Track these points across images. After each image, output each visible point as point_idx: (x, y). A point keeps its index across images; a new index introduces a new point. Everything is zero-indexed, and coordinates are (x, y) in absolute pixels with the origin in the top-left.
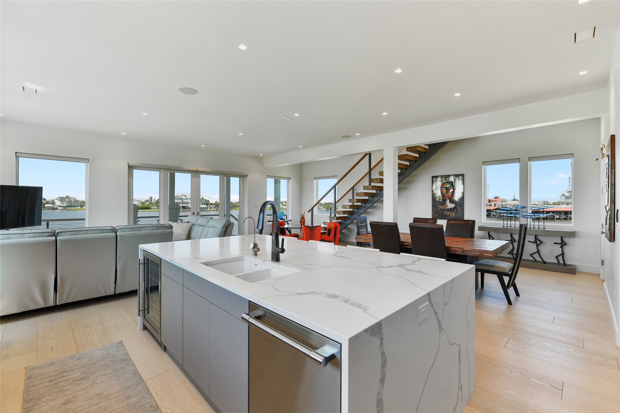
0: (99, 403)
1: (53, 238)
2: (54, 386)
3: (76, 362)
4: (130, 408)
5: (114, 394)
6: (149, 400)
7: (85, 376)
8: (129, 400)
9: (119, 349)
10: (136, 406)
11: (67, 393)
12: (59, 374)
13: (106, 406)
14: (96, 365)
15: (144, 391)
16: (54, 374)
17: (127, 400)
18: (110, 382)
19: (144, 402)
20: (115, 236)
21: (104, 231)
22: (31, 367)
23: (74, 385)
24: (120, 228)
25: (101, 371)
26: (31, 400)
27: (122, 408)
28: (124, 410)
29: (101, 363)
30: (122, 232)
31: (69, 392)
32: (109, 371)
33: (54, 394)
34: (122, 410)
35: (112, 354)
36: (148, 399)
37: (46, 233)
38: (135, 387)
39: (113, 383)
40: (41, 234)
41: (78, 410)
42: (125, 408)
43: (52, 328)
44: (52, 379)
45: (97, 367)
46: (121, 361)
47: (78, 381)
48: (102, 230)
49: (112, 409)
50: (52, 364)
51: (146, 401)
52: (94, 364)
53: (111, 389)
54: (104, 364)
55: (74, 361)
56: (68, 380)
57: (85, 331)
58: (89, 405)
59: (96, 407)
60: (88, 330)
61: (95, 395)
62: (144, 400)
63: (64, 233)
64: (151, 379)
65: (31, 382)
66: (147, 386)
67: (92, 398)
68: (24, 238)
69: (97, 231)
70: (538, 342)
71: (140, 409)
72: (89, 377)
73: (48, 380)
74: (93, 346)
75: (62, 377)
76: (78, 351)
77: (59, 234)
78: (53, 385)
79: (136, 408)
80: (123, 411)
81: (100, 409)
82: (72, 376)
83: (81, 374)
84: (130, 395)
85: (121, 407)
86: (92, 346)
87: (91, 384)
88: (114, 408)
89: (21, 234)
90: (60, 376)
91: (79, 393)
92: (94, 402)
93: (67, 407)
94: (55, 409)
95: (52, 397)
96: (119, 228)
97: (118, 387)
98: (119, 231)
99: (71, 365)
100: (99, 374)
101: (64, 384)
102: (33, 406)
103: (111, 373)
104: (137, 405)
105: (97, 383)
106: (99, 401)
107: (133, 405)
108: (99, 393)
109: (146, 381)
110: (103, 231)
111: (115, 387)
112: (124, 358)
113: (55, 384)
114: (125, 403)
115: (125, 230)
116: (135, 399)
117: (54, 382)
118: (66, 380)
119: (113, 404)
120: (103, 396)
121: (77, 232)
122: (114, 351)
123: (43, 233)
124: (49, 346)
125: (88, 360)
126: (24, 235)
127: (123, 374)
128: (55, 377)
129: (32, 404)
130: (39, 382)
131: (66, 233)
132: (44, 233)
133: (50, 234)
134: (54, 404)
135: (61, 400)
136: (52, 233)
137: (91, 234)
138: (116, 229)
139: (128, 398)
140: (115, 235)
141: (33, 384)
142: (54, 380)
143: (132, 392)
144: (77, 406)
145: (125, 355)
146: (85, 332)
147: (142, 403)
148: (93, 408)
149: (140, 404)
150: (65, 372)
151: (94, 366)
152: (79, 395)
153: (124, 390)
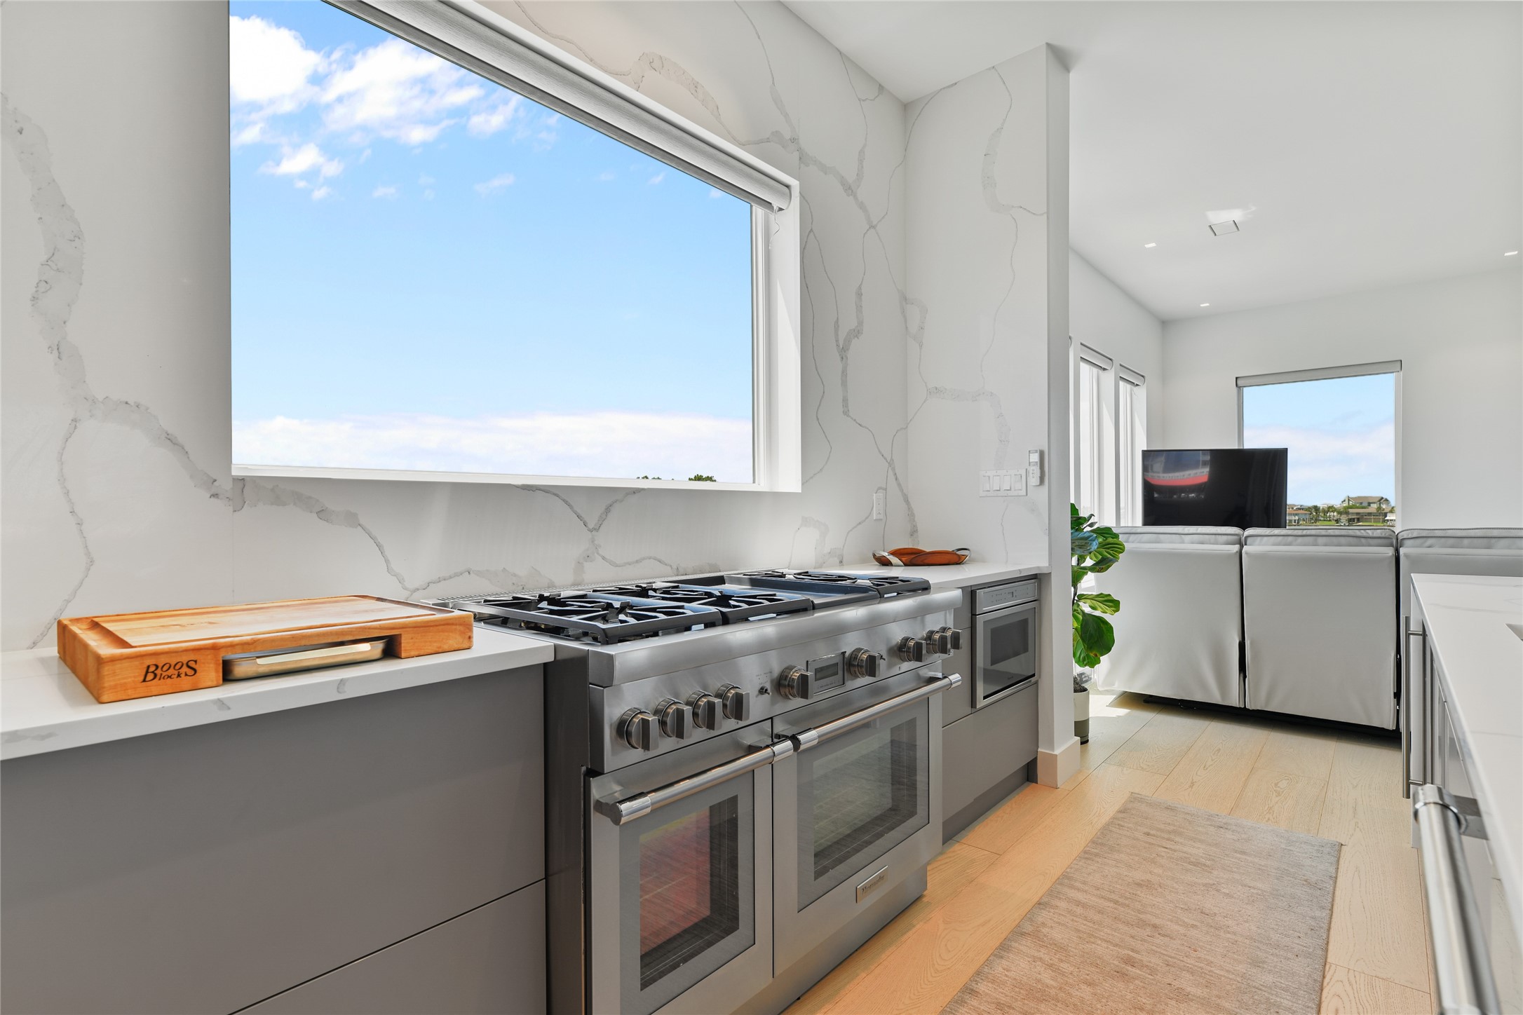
0: (1193, 926)
1: (1236, 548)
2: (1147, 845)
3: (1212, 829)
4: (1243, 986)
5: (1234, 934)
6: (1301, 1006)
7: (1208, 863)
8: (1255, 971)
9: (1319, 855)
10: (1260, 992)
11: (1155, 871)
12: (1169, 832)
13: (1201, 944)
14: (1244, 857)
15: (1304, 980)
16: (1162, 826)
17: (1249, 966)
18: (1244, 906)
19: (1286, 1002)
20: (1391, 557)
21: (1363, 540)
22: (1139, 796)
23: (1177, 864)
24: (1415, 535)
25: (1244, 874)
26: (1102, 844)
27: (1228, 971)
28: (1228, 978)
29: (1256, 860)
30: (1420, 546)
31: (1161, 871)
32: (1259, 885)
33: (1136, 858)
34: (1224, 976)
35: (1296, 856)
36: (1300, 1002)
37: (1223, 536)
38: (1289, 955)
39: (1249, 914)
40: (1213, 536)
41: (1150, 910)
42: (1231, 976)
43: (1219, 750)
44: (1152, 832)
45: (1242, 863)
46: (1305, 883)
47: (1190, 863)
48: (1355, 539)
49: (1207, 957)
50: (1172, 809)
51: (1290, 1004)
52: (1243, 853)
53: (1237, 921)
54: (1260, 865)
55: (1211, 825)
56: (1175, 851)
57: (1276, 785)
58: (1175, 917)
59: (1182, 930)
60: (1283, 784)
61: (1198, 907)
62: (1288, 998)
63: (1259, 538)
64: (1351, 972)
65: (1122, 818)
66: (1324, 977)
67: (1188, 910)
68: (1183, 542)
69: (1343, 540)
71: (1264, 1006)
72: (1213, 871)
73: (1146, 830)
74: (1269, 819)
75: (1168, 840)
76: (1232, 812)
77: (1249, 540)
78: (1146, 843)
79: (1256, 997)
80: (1223, 978)
81: (1186, 938)
82: (1185, 849)
83: (1204, 855)
84: (1264, 962)
85: (1227, 968)
86: (1267, 819)
87: (1205, 885)
88: (1212, 959)
89: (1178, 535)
90: (1166, 836)
91: (1175, 885)
92: (1186, 920)
93: (1139, 892)
94: (1120, 881)
95: (1130, 861)
96: (1410, 536)
97: (1254, 928)
98: (1407, 543)
99: (1200, 829)
100: (1237, 876)
101: (1163, 854)
102: (1097, 855)
103: (1262, 890)
104: (1264, 993)
105: (1218, 891)
106: (1195, 923)
107: (1254, 987)
108: (1207, 912)
109: (1333, 966)
110: (1358, 539)
111: (1247, 922)
112: (1317, 880)
113: (1150, 844)
114: (1241, 968)
115: (1430, 542)
116: (1269, 979)
117: (1150, 840)
118: (1170, 849)
119: (1216, 951)
120: (1211, 921)
121: (1290, 538)
122: (1306, 853)
123: (1217, 536)
124: (1191, 778)
125: (1235, 838)
126: (1183, 536)
127: (1286, 912)
128: (1159, 833)
129: (1098, 851)
130: (1129, 825)
131: (1265, 538)
132: (1220, 536)
133: (1230, 537)
134: (1125, 873)
135: (1139, 876)
136: (1236, 537)
137: (1326, 545)
138: (1400, 537)
139: (1257, 963)
140: (1391, 554)
141: (1122, 823)
142: (1154, 836)
143: (1275, 959)
144: (1154, 902)
145: (1324, 875)
146: (1273, 785)
147: (1278, 1000)
148: (1177, 927)
149: (1274, 997)
150: (1180, 834)
151: (1238, 855)
152: (1173, 888)
153: (1261, 942)
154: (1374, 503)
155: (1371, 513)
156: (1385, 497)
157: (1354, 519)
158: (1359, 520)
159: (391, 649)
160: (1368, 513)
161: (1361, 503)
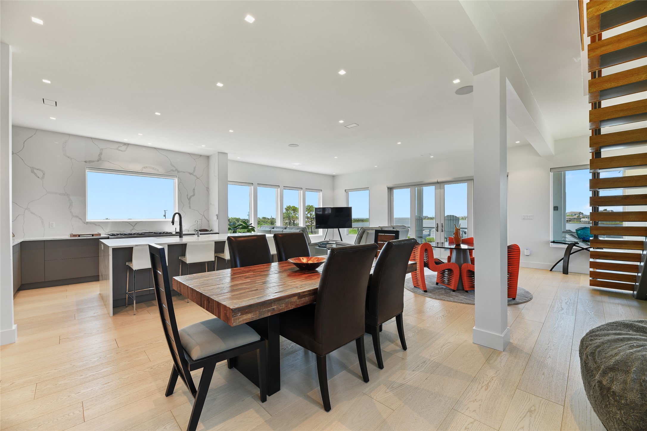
70: (90, 361)
154: (577, 214)
155: (575, 218)
156: (581, 212)
157: (568, 220)
158: (570, 221)
159: (93, 236)
160: (574, 218)
161: (572, 214)
